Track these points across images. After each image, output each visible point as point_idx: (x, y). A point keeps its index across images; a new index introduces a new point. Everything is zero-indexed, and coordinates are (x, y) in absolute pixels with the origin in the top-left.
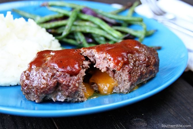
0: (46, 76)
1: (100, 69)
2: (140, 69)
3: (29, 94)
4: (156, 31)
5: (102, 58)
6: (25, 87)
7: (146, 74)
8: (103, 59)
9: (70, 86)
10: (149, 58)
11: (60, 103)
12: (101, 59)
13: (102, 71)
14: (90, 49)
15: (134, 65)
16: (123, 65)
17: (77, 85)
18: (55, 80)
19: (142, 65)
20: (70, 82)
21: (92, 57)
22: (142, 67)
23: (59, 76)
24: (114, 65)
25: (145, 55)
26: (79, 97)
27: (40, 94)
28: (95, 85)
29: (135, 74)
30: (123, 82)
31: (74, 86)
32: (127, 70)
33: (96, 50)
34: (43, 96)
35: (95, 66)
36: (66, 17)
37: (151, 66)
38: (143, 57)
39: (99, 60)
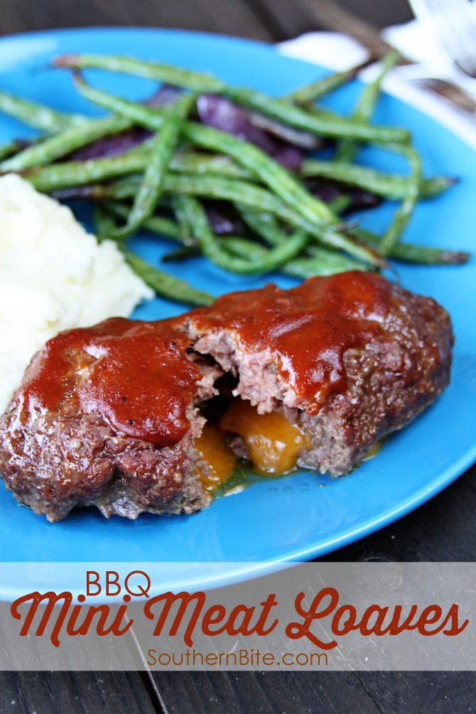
0: (77, 450)
1: (253, 404)
2: (385, 398)
3: (25, 493)
4: (456, 181)
5: (258, 364)
6: (10, 475)
7: (404, 411)
8: (261, 368)
9: (156, 482)
10: (415, 357)
11: (125, 521)
12: (255, 368)
13: (261, 410)
14: (218, 330)
15: (366, 390)
16: (327, 397)
17: (177, 477)
18: (106, 465)
19: (391, 385)
20: (153, 470)
21: (226, 357)
22: (391, 390)
23: (118, 451)
24: (298, 399)
25: (403, 347)
26: (185, 503)
27: (59, 501)
28: (239, 441)
29: (366, 418)
30: (328, 442)
31: (168, 482)
32: (340, 413)
33: (239, 337)
34: (71, 504)
35: (235, 393)
36: (139, 132)
37: (424, 382)
38: (394, 355)
39: (250, 374)
